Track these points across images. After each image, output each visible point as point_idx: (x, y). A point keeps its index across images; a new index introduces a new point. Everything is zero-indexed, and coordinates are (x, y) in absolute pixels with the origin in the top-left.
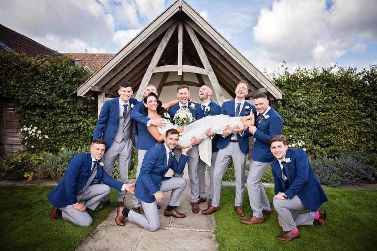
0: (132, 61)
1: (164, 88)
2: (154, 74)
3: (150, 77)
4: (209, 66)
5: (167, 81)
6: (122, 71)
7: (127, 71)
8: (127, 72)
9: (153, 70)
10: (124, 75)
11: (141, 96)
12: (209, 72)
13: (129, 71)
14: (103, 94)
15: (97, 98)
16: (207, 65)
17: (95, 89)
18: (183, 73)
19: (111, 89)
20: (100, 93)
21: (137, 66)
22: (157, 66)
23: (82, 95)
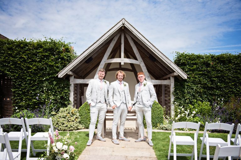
3: (104, 66)
9: (105, 62)
12: (141, 63)
16: (139, 58)
17: (69, 73)
20: (72, 76)
22: (107, 59)
23: (61, 77)
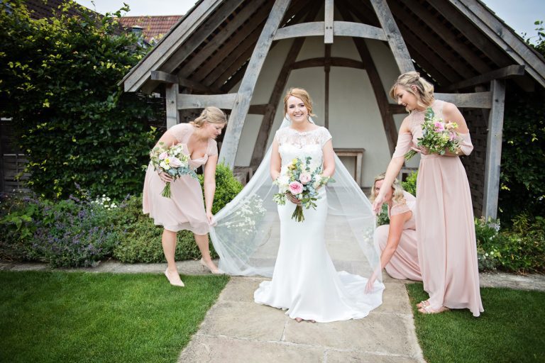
0: (231, 18)
1: (293, 73)
2: (274, 43)
3: (268, 49)
4: (392, 21)
5: (299, 58)
6: (210, 38)
7: (221, 39)
8: (221, 42)
9: (272, 35)
10: (215, 47)
11: (249, 89)
12: (392, 34)
13: (225, 39)
14: (176, 87)
15: (163, 95)
16: (387, 20)
17: (157, 77)
18: (335, 38)
19: (190, 77)
20: (170, 86)
21: (240, 28)
22: (280, 27)
23: (134, 90)
